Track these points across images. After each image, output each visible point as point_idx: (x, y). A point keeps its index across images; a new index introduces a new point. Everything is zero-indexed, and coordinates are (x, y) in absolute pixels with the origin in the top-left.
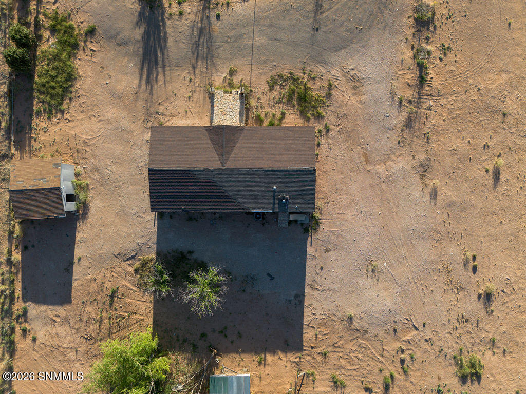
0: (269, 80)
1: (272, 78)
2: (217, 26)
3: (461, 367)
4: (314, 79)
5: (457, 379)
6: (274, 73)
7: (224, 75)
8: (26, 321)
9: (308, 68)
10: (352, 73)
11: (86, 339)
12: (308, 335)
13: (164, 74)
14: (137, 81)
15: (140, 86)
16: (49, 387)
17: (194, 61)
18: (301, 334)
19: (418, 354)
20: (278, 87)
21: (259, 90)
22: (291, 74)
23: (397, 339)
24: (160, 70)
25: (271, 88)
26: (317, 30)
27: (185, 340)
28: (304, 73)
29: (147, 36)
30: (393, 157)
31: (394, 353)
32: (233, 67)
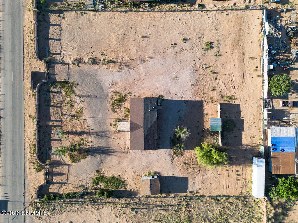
0: (113, 112)
1: (113, 111)
2: (96, 130)
3: (208, 48)
4: (113, 98)
5: (212, 50)
6: (111, 111)
7: (112, 127)
8: (194, 192)
9: (109, 100)
10: (111, 85)
11: (200, 172)
12: (198, 99)
13: (112, 147)
14: (114, 156)
15: (116, 155)
16: (215, 184)
17: (107, 137)
18: (197, 101)
19: (204, 63)
20: (115, 109)
21: (117, 116)
22: (111, 105)
23: (199, 69)
24: (110, 148)
25: (116, 112)
26: (96, 97)
27: (200, 140)
28: (111, 101)
29: (99, 153)
30: (139, 71)
31: (203, 70)
32: (109, 124)
